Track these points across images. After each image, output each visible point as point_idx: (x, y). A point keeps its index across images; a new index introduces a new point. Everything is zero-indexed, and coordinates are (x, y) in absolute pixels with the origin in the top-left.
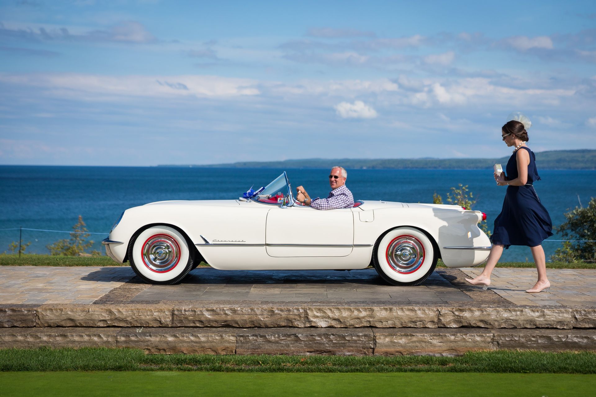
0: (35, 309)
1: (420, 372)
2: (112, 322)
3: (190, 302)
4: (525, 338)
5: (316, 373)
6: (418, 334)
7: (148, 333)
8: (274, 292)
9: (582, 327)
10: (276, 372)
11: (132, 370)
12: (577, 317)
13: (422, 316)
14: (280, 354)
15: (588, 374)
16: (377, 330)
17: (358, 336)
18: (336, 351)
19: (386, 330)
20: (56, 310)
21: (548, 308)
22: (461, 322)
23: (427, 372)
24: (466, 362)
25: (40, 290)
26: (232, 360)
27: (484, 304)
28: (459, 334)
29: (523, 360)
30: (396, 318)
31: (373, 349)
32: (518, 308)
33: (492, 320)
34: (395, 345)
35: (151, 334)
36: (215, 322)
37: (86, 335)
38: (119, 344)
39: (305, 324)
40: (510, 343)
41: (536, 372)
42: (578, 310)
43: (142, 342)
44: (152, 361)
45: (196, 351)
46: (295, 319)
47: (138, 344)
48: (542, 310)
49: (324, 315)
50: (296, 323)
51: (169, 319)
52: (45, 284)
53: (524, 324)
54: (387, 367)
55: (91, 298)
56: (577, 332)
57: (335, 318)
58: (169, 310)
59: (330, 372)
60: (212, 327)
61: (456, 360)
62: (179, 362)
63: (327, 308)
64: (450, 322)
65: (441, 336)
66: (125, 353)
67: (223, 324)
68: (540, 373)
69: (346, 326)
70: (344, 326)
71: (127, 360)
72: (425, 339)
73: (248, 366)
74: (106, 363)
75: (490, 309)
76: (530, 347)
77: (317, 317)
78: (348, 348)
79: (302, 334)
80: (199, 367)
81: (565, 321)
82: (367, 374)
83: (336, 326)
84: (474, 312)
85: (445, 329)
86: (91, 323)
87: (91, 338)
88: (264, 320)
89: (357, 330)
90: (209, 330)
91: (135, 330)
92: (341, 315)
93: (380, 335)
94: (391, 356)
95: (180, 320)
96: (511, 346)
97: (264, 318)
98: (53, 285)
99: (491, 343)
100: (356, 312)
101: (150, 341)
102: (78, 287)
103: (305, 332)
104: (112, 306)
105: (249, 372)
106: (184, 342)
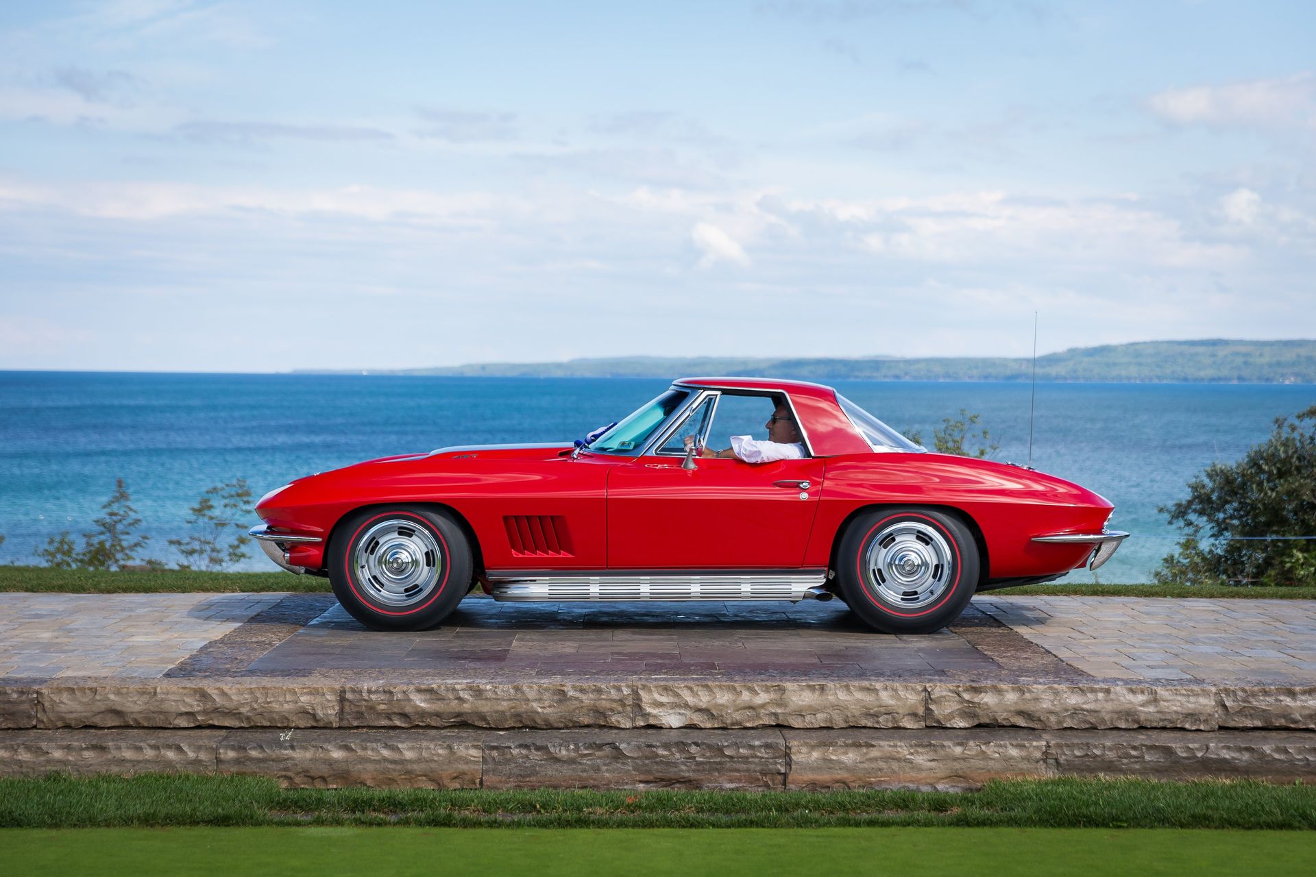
0: (36, 688)
1: (889, 826)
2: (208, 717)
3: (380, 672)
4: (1115, 752)
5: (662, 830)
6: (882, 743)
8: (563, 650)
9: (1237, 725)
10: (573, 827)
11: (252, 825)
12: (1227, 704)
13: (891, 702)
14: (580, 786)
15: (1255, 831)
16: (792, 733)
17: (752, 747)
18: (702, 779)
19: (813, 734)
20: (83, 690)
21: (1164, 685)
22: (975, 716)
23: (904, 826)
24: (989, 804)
25: (47, 647)
26: (475, 800)
27: (1026, 676)
28: (971, 743)
29: (1113, 798)
30: (835, 707)
31: (785, 775)
32: (1099, 684)
33: (1044, 710)
34: (832, 766)
35: (295, 744)
36: (434, 717)
37: (149, 745)
38: (222, 767)
39: (633, 720)
40: (1083, 762)
41: (1143, 827)
42: (1229, 689)
43: (273, 760)
44: (296, 803)
45: (394, 781)
46: (612, 710)
47: (266, 765)
48: (1151, 690)
49: (676, 700)
50: (614, 719)
51: (334, 709)
52: (56, 634)
53: (1112, 721)
54: (816, 815)
55: (159, 663)
56: (1227, 736)
57: (700, 707)
58: (333, 691)
59: (691, 827)
60: (429, 727)
61: (966, 799)
62: (357, 807)
63: (682, 685)
64: (951, 716)
65: (932, 747)
66: (237, 786)
67: (453, 720)
68: (1149, 828)
69: (725, 726)
70: (720, 725)
71: (241, 803)
72: (898, 752)
73: (509, 814)
74: (194, 810)
75: (1040, 687)
76: (1127, 770)
77: (661, 705)
78: (728, 773)
79: (629, 744)
80: (403, 816)
81: (1201, 714)
82: (773, 831)
83: (703, 727)
84: (1005, 693)
85: (941, 731)
86: (160, 719)
87: (160, 752)
88: (543, 713)
89: (749, 734)
90: (423, 735)
91: (259, 735)
92: (714, 701)
93: (799, 744)
94: (823, 791)
95: (358, 712)
96: (1085, 767)
97: (544, 708)
98: (73, 634)
99: (1041, 762)
100: (747, 693)
101: (292, 758)
102: (129, 639)
103: (635, 737)
104: (207, 681)
105: (513, 829)
106: (367, 762)
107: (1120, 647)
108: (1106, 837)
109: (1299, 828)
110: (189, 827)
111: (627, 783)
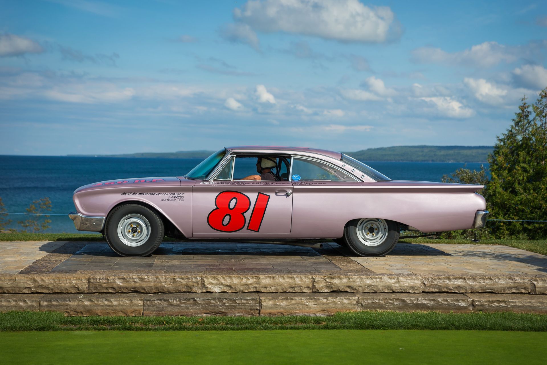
1: (298, 329)
2: (36, 289)
3: (103, 271)
4: (383, 301)
5: (212, 331)
6: (296, 298)
7: (67, 298)
8: (175, 263)
9: (429, 291)
10: (178, 331)
11: (54, 330)
12: (425, 283)
13: (300, 283)
14: (181, 315)
15: (435, 330)
16: (262, 294)
17: (247, 300)
18: (228, 312)
19: (270, 295)
21: (402, 276)
22: (331, 288)
23: (304, 329)
24: (336, 321)
26: (141, 320)
27: (350, 273)
28: (330, 298)
29: (382, 318)
30: (278, 284)
31: (259, 310)
32: (378, 276)
33: (357, 285)
34: (277, 307)
35: (70, 299)
36: (125, 289)
37: (13, 300)
38: (42, 308)
39: (201, 290)
40: (372, 305)
41: (393, 329)
42: (426, 277)
43: (62, 306)
45: (109, 313)
46: (193, 286)
47: (59, 307)
48: (397, 278)
49: (218, 282)
50: (194, 289)
51: (86, 286)
53: (382, 289)
55: (17, 268)
56: (425, 295)
57: (227, 285)
58: (86, 279)
59: (223, 330)
60: (123, 293)
61: (327, 319)
62: (95, 323)
63: (221, 276)
64: (322, 288)
65: (315, 300)
66: (47, 316)
67: (132, 290)
68: (396, 330)
69: (237, 292)
70: (235, 292)
71: (49, 322)
72: (302, 302)
73: (154, 326)
74: (31, 325)
75: (355, 277)
76: (388, 308)
77: (212, 284)
78: (238, 310)
79: (200, 299)
80: (112, 326)
81: (416, 287)
82: (255, 331)
83: (228, 292)
84: (343, 279)
85: (318, 293)
86: (17, 290)
87: (17, 303)
88: (167, 287)
89: (246, 295)
90: (121, 295)
91: (56, 296)
92: (232, 282)
93: (265, 298)
94: (274, 316)
95: (95, 287)
96: (372, 307)
97: (167, 285)
99: (356, 305)
100: (245, 279)
101: (69, 305)
102: (5, 259)
103: (202, 296)
104: (36, 275)
105: (155, 331)
106: (98, 306)
107: (386, 262)
108: (379, 333)
109: (451, 329)
110: (29, 331)
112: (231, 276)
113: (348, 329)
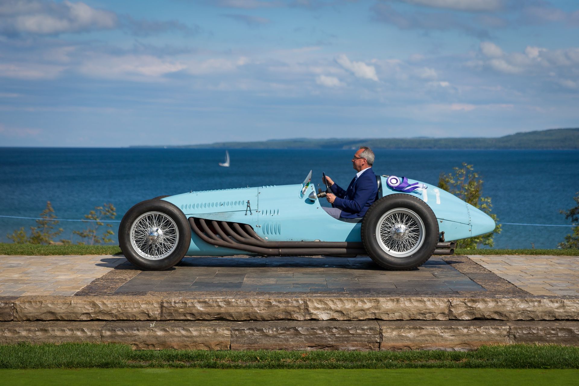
0: (13, 301)
1: (431, 368)
2: (96, 316)
3: (180, 293)
4: (543, 331)
5: (319, 370)
6: (427, 327)
7: (135, 327)
8: (269, 282)
10: (276, 369)
11: (119, 367)
13: (432, 307)
14: (279, 348)
16: (383, 322)
17: (363, 329)
18: (338, 345)
19: (393, 323)
20: (36, 302)
21: (568, 299)
22: (474, 314)
23: (439, 368)
24: (481, 357)
25: (16, 281)
26: (228, 355)
27: (498, 294)
28: (472, 327)
29: (543, 354)
30: (404, 309)
31: (380, 343)
32: (535, 298)
33: (508, 311)
34: (403, 338)
35: (139, 328)
36: (207, 315)
37: (68, 329)
38: (104, 339)
39: (304, 316)
40: (527, 337)
41: (558, 368)
43: (129, 336)
44: (140, 357)
45: (188, 346)
46: (294, 311)
47: (125, 339)
48: (562, 301)
49: (326, 306)
50: (295, 316)
51: (158, 311)
52: (21, 275)
53: (542, 316)
54: (395, 362)
55: (72, 289)
57: (337, 310)
58: (158, 303)
59: (334, 368)
60: (204, 320)
61: (470, 354)
62: (170, 359)
63: (329, 299)
64: (461, 314)
65: (452, 329)
66: (111, 349)
67: (215, 316)
69: (350, 319)
70: (347, 319)
71: (114, 357)
72: (435, 332)
73: (244, 362)
74: (91, 360)
75: (505, 299)
76: (550, 340)
77: (318, 309)
78: (352, 342)
79: (302, 328)
80: (193, 363)
82: (374, 370)
83: (339, 320)
84: (488, 303)
85: (457, 321)
86: (73, 316)
87: (74, 332)
88: (260, 313)
89: (362, 323)
90: (202, 323)
91: (121, 324)
92: (344, 307)
93: (387, 328)
94: (399, 351)
95: (169, 313)
97: (261, 310)
98: (29, 275)
99: (507, 337)
100: (360, 303)
101: (138, 335)
102: (57, 278)
103: (305, 325)
104: (96, 297)
105: (246, 369)
106: (174, 337)
107: (546, 280)
108: (539, 373)
110: (88, 368)
111: (302, 347)
112: (342, 298)
113: (497, 367)
